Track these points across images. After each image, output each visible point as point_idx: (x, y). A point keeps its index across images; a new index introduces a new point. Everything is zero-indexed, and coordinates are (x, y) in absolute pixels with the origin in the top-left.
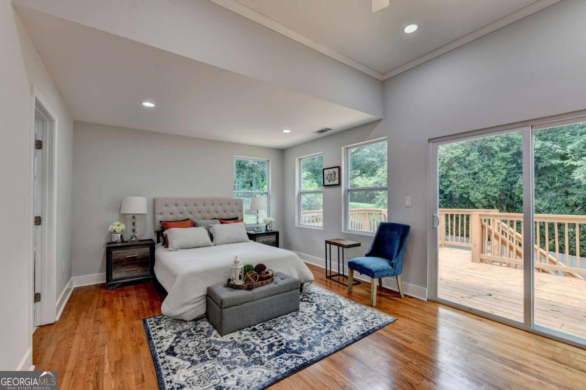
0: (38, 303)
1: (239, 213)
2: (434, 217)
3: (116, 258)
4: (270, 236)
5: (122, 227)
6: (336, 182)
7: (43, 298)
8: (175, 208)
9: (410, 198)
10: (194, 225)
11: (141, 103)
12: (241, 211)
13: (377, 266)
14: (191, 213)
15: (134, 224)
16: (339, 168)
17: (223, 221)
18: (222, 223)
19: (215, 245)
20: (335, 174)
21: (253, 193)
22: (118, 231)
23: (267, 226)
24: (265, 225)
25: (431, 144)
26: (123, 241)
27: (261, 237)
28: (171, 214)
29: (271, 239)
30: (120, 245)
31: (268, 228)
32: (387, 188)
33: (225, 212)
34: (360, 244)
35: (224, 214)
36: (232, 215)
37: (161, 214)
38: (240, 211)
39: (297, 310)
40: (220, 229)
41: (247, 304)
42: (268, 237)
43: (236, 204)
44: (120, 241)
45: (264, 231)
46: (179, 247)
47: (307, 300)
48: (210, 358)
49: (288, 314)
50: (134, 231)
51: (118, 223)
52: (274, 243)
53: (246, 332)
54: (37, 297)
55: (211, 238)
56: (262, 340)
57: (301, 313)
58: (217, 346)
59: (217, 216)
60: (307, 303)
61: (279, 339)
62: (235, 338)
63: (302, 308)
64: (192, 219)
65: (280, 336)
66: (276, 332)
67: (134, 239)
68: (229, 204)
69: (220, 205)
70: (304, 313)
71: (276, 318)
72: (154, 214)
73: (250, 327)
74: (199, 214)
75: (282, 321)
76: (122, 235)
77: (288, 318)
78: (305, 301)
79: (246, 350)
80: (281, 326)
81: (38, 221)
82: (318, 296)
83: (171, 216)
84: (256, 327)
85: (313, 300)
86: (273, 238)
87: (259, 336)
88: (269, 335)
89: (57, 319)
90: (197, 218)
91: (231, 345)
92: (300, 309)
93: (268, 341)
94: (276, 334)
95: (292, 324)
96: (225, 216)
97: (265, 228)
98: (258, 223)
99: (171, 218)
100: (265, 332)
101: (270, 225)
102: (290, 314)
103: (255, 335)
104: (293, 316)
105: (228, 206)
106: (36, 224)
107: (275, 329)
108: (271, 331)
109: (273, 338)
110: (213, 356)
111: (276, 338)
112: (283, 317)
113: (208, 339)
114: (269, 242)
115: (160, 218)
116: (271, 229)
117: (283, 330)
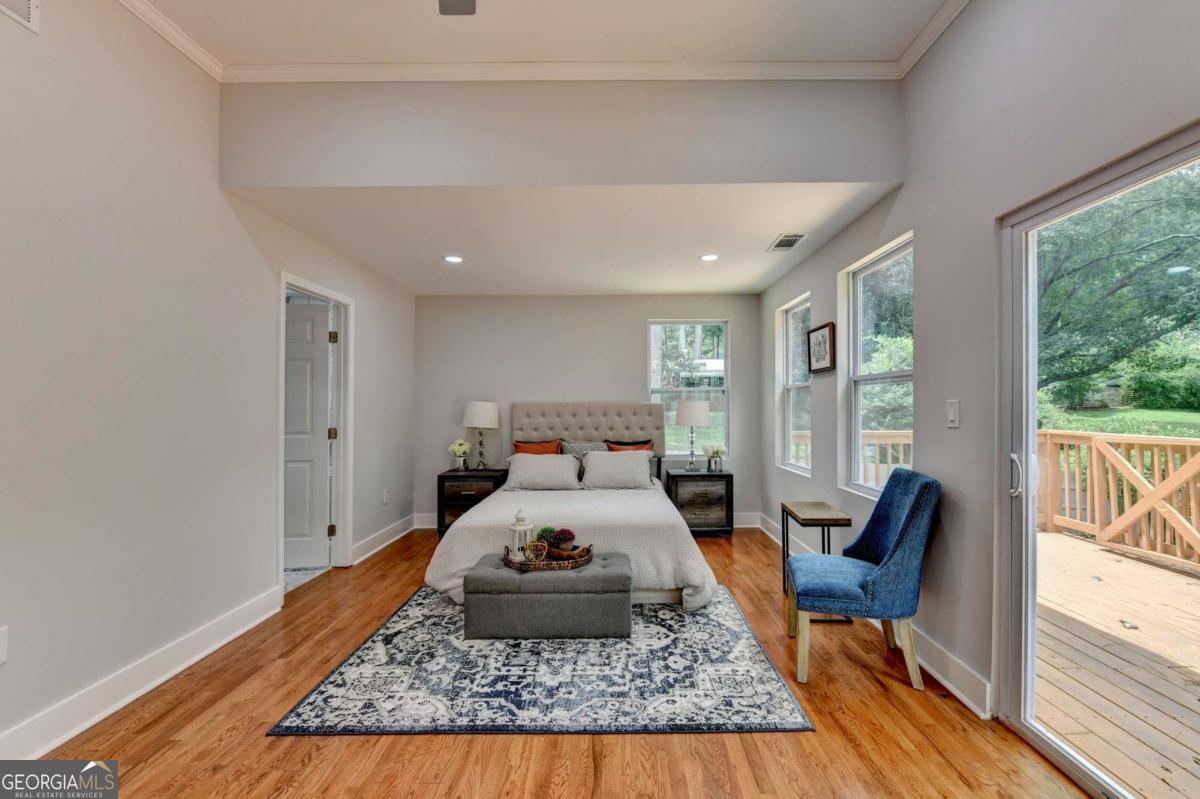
0: (333, 538)
1: (657, 432)
2: (1012, 461)
3: (450, 492)
4: (711, 483)
5: (466, 447)
6: (826, 363)
7: (339, 531)
8: (541, 419)
9: (956, 400)
10: (560, 450)
11: (443, 258)
12: (660, 428)
13: (816, 581)
14: (566, 429)
15: (481, 443)
16: (832, 327)
17: (614, 445)
18: (610, 449)
19: (583, 489)
20: (825, 342)
21: (681, 392)
22: (458, 454)
23: (710, 461)
24: (706, 459)
25: (1007, 232)
26: (466, 469)
27: (691, 484)
28: (536, 430)
29: (713, 489)
30: (462, 473)
31: (713, 466)
32: (911, 376)
33: (627, 428)
34: (849, 520)
35: (626, 433)
36: (641, 436)
37: (521, 429)
38: (658, 428)
40: (601, 461)
41: (509, 595)
42: (706, 483)
43: (650, 414)
44: (462, 468)
45: (704, 471)
46: (517, 486)
47: (670, 626)
48: (413, 663)
49: (601, 638)
50: (481, 454)
51: (461, 441)
52: (720, 498)
53: (500, 645)
54: (332, 530)
55: (580, 476)
56: (504, 665)
57: (624, 644)
58: (441, 651)
59: (612, 436)
60: (664, 630)
61: (528, 673)
62: (476, 648)
63: (641, 636)
64: (568, 439)
65: (535, 670)
66: (538, 661)
67: (481, 468)
68: (635, 414)
69: (619, 415)
70: (629, 647)
71: (573, 637)
72: (512, 429)
73: (516, 639)
74: (580, 432)
75: (574, 647)
76: (465, 460)
77: (590, 645)
78: (663, 626)
79: (463, 671)
80: (559, 655)
81: (332, 434)
82: (704, 624)
83: (535, 434)
84: (524, 642)
85: (682, 629)
86: (718, 488)
87: (507, 658)
88: (522, 662)
89: (355, 563)
90: (576, 439)
91: (457, 656)
92: (632, 636)
93: (508, 671)
94: (535, 663)
95: (582, 658)
96: (627, 436)
97: (706, 465)
98: (692, 453)
99: (535, 436)
100: (524, 655)
101: (718, 459)
102: (603, 640)
103: (504, 654)
104: (603, 645)
105: (633, 418)
106: (330, 438)
107: (546, 655)
108: (534, 658)
109: (522, 668)
110: (419, 662)
111: (525, 671)
112: (586, 640)
113: (446, 637)
114: (710, 496)
115: (519, 436)
116: (718, 467)
117: (553, 662)
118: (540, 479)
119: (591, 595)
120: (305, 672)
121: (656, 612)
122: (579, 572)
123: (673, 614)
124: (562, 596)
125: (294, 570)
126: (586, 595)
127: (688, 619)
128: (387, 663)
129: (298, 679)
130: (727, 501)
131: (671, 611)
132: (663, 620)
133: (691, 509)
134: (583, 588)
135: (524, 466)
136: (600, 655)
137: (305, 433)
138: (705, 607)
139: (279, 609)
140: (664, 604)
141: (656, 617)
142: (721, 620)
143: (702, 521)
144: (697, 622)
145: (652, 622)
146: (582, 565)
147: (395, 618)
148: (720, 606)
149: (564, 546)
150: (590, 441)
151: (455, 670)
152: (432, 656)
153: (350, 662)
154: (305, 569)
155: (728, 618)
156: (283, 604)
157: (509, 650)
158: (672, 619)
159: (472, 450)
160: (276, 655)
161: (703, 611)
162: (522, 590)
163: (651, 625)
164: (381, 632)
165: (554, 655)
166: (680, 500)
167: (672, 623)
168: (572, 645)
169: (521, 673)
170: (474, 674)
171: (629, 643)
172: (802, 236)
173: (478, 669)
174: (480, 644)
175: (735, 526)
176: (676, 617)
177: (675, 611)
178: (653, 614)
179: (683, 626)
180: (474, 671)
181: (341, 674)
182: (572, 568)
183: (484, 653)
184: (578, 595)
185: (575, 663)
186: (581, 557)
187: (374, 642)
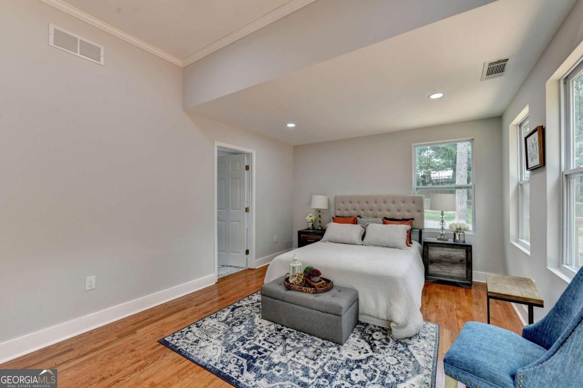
0: (247, 255)
1: (418, 214)
3: (303, 239)
4: (454, 250)
5: (313, 218)
7: (250, 252)
8: (349, 204)
10: (355, 222)
12: (421, 211)
14: (364, 210)
15: (320, 216)
16: (542, 128)
17: (387, 220)
18: (385, 223)
19: (363, 245)
22: (309, 221)
23: (455, 234)
24: (452, 233)
26: (313, 229)
27: (438, 248)
28: (347, 210)
29: (456, 253)
30: (311, 231)
31: (457, 238)
33: (399, 211)
34: (541, 301)
35: (398, 213)
36: (408, 215)
37: (339, 210)
38: (419, 211)
39: (339, 343)
40: (376, 229)
42: (450, 249)
43: (414, 202)
44: (311, 228)
45: (451, 241)
46: (328, 240)
47: (375, 345)
48: (231, 325)
49: (326, 340)
50: (320, 222)
51: (311, 215)
52: (461, 261)
53: (273, 327)
54: (247, 252)
55: (363, 238)
56: (264, 340)
57: (335, 349)
58: (247, 322)
59: (388, 215)
60: (368, 347)
61: (271, 349)
62: (261, 325)
63: (351, 346)
64: (362, 216)
65: (274, 349)
66: (281, 344)
67: (320, 228)
68: (403, 202)
69: (394, 203)
70: (337, 352)
71: (310, 335)
72: (335, 209)
73: (282, 326)
74: (371, 212)
75: (307, 340)
76: (312, 224)
77: (316, 343)
78: (370, 344)
79: (245, 337)
80: (294, 344)
81: (247, 210)
82: (400, 352)
83: (346, 212)
84: (285, 329)
85: (381, 351)
86: (461, 254)
87: (269, 336)
88: (273, 341)
89: (257, 268)
90: (368, 216)
91: (250, 327)
92: (345, 345)
93: (263, 344)
94: (279, 344)
95: (305, 350)
96: (398, 215)
97: (453, 237)
98: (443, 229)
99: (346, 213)
100: (279, 337)
101: (461, 233)
102: (325, 342)
103: (270, 333)
104: (323, 345)
105: (402, 205)
106: (246, 212)
107: (288, 341)
108: (281, 341)
109: (270, 345)
110: (233, 325)
111: (270, 347)
112: (316, 338)
113: (256, 314)
114: (454, 258)
115: (338, 213)
116: (462, 239)
117: (287, 347)
118: (339, 237)
119: (319, 312)
120: (195, 316)
121: (373, 332)
122: (317, 296)
123: (384, 337)
124: (304, 309)
125: (235, 267)
126: (315, 311)
127: (391, 344)
128: (222, 322)
129: (191, 318)
130: (468, 263)
131: (384, 334)
132: (373, 339)
133: (439, 265)
134: (315, 308)
135: (334, 229)
136: (315, 352)
137: (238, 209)
138: (410, 338)
139: (214, 283)
140: (383, 328)
141: (371, 335)
142: (415, 352)
143: (447, 274)
144: (396, 349)
145: (365, 338)
146: (320, 292)
147: (246, 299)
148: (422, 341)
149: (313, 279)
150: (375, 217)
151: (243, 334)
152: (241, 323)
153: (212, 316)
154: (239, 267)
155: (422, 352)
156: (217, 281)
157: (274, 331)
158: (380, 340)
159: (316, 220)
160: (195, 304)
161: (407, 341)
162: (286, 299)
163: (363, 341)
164: (235, 304)
165: (291, 342)
166: (429, 258)
167: (377, 343)
168: (307, 339)
169: (267, 348)
170: (247, 340)
171: (338, 349)
172: (507, 60)
173: (252, 338)
174: (265, 323)
175: (473, 280)
176: (384, 340)
177: (386, 335)
178: (370, 332)
179: (383, 348)
180: (250, 338)
181: (204, 321)
182: (314, 293)
183: (262, 329)
184: (312, 310)
185: (297, 353)
186: (321, 287)
187: (228, 308)
